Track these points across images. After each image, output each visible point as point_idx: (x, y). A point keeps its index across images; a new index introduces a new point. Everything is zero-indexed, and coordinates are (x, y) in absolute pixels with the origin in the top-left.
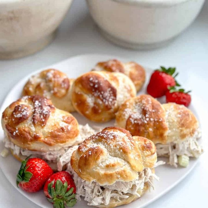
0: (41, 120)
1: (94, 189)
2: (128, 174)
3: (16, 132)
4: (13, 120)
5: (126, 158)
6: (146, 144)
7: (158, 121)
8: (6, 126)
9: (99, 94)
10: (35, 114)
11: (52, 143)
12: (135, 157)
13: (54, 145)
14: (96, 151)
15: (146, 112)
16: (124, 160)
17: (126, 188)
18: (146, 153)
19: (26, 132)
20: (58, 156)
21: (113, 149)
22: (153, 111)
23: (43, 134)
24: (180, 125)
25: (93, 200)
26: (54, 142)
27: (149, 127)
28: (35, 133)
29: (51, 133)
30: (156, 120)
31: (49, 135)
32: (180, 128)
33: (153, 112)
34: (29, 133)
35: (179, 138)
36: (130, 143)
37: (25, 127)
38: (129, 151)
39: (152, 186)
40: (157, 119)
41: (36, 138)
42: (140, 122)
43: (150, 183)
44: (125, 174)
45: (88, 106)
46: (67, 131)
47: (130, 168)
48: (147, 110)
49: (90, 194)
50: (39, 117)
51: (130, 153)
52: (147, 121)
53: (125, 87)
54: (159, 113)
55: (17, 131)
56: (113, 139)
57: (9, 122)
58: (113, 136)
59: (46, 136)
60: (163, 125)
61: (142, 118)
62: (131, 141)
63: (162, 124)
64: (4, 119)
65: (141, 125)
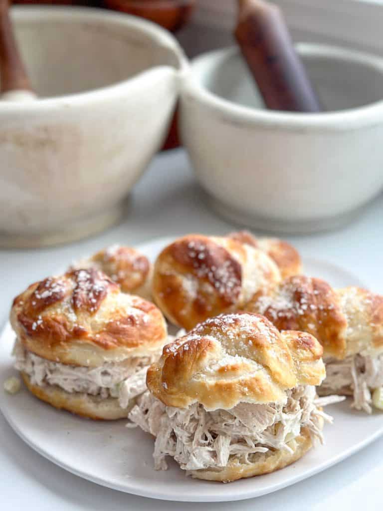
0: (90, 302)
1: (194, 433)
2: (265, 388)
3: (37, 323)
4: (34, 303)
5: (259, 358)
6: (302, 338)
7: (326, 310)
8: (19, 316)
9: (207, 270)
10: (79, 290)
11: (110, 343)
12: (279, 356)
13: (114, 348)
14: (198, 343)
15: (302, 295)
16: (258, 362)
17: (261, 425)
18: (302, 353)
19: (59, 323)
20: (122, 378)
21: (232, 340)
22: (316, 292)
23: (93, 328)
24: (372, 319)
25: (192, 455)
26: (113, 342)
27: (308, 322)
28: (76, 325)
29: (109, 324)
30: (322, 307)
31: (105, 329)
32: (372, 325)
33: (316, 295)
34: (65, 326)
35: (370, 344)
36: (269, 331)
37: (56, 314)
38: (265, 344)
39: (318, 436)
40: (323, 305)
41: (78, 334)
42: (289, 315)
43: (314, 429)
44: (259, 386)
45: (185, 297)
46: (141, 325)
47: (269, 376)
48: (303, 290)
49: (185, 443)
50: (85, 296)
51: (268, 347)
52: (304, 311)
53: (260, 268)
54: (327, 295)
55: (39, 322)
56: (233, 325)
57: (26, 308)
58: (234, 320)
59: (98, 331)
60: (336, 316)
61: (295, 308)
62: (271, 328)
63: (335, 313)
64: (17, 305)
65: (292, 318)
